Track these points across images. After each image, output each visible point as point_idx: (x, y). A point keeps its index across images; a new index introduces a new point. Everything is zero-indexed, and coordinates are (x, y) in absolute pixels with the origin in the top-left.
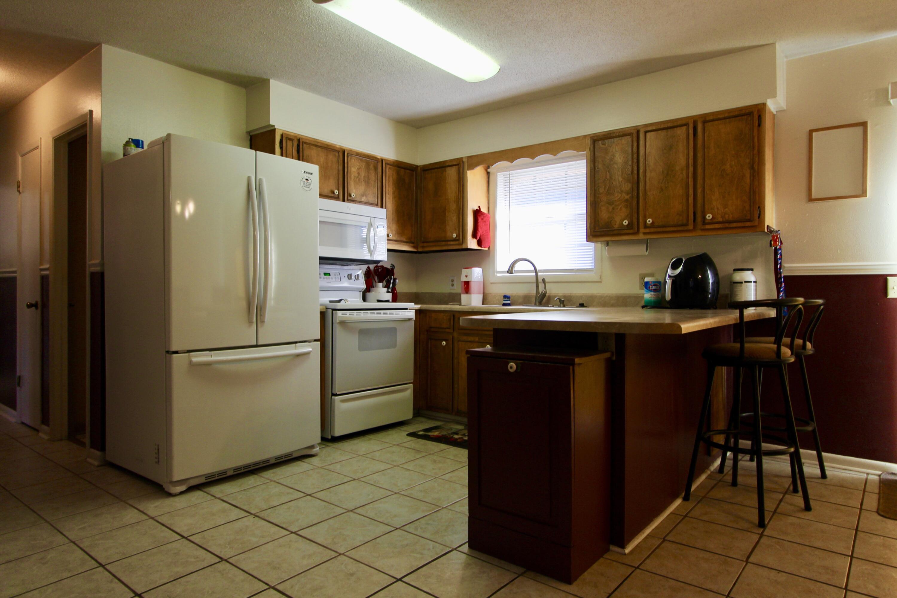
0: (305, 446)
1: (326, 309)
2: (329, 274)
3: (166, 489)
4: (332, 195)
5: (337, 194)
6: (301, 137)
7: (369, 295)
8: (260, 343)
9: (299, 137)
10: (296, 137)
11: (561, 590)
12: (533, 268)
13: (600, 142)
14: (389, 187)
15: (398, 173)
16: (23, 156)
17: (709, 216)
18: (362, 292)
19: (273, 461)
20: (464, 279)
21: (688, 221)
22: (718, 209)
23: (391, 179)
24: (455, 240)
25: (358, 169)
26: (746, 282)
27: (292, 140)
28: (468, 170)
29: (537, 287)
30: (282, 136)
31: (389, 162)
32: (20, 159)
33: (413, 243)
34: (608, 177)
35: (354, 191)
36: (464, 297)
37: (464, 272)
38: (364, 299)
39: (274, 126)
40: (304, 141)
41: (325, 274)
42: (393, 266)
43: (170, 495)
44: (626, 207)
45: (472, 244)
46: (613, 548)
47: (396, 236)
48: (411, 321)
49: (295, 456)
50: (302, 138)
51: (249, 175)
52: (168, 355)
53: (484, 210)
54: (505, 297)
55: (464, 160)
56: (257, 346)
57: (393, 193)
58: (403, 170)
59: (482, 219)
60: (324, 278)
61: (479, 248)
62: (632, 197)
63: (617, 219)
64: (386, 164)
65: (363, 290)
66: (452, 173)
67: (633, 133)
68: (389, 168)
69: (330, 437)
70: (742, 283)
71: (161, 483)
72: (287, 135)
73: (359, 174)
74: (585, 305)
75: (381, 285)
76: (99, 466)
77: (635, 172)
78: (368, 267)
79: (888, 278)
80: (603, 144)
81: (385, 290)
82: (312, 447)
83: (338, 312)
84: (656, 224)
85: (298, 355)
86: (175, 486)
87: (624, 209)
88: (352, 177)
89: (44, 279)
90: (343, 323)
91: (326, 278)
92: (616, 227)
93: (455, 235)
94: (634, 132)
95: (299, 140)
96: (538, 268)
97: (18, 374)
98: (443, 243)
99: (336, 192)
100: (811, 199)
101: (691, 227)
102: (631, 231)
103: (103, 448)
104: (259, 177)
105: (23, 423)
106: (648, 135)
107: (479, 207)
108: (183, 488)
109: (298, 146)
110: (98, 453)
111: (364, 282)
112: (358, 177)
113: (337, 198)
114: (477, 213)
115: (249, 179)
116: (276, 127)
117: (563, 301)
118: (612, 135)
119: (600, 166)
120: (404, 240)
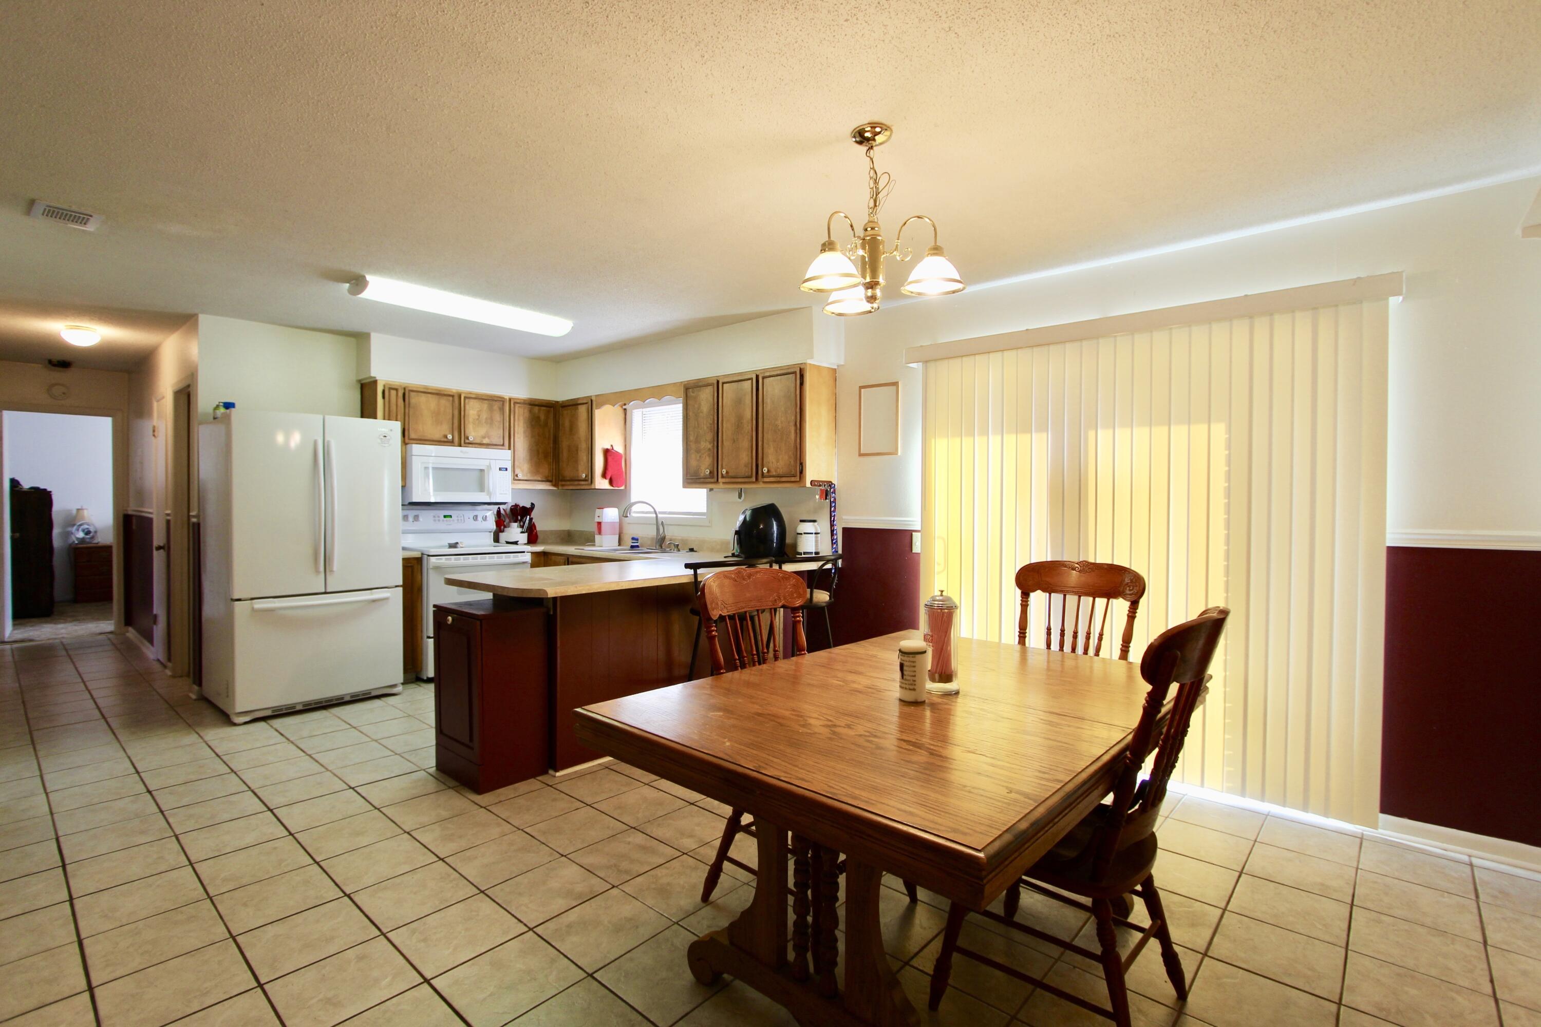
0: (387, 685)
1: (422, 554)
2: (451, 516)
3: (232, 720)
4: (446, 440)
5: (451, 437)
6: (407, 385)
7: (503, 537)
8: (328, 590)
9: (404, 386)
10: (401, 386)
11: (469, 799)
12: (653, 510)
13: (691, 390)
14: (518, 425)
15: (530, 411)
16: (158, 401)
17: (765, 470)
18: (492, 533)
19: (348, 698)
20: (597, 520)
21: (752, 474)
22: (772, 463)
23: (521, 418)
24: (585, 480)
25: (478, 411)
26: (804, 533)
27: (397, 390)
28: (596, 409)
29: (658, 529)
30: (384, 386)
31: (518, 401)
32: (155, 404)
33: (551, 481)
34: (696, 425)
35: (473, 433)
36: (597, 537)
37: (598, 512)
38: (496, 539)
39: (375, 377)
40: (411, 389)
41: (445, 516)
42: (533, 505)
43: (235, 725)
44: (709, 455)
45: (601, 483)
46: (551, 772)
47: (529, 475)
48: (526, 564)
49: (373, 694)
50: (408, 387)
51: (316, 438)
52: (232, 603)
53: (619, 449)
54: (633, 539)
55: (593, 398)
56: (326, 593)
57: (524, 432)
58: (537, 408)
59: (613, 459)
60: (443, 521)
61: (612, 488)
62: (713, 446)
63: (703, 468)
64: (515, 403)
65: (493, 531)
66: (582, 410)
67: (713, 384)
68: (519, 407)
69: (425, 678)
70: (801, 534)
71: (228, 712)
72: (390, 385)
73: (479, 416)
74: (695, 549)
75: (515, 525)
76: (195, 700)
77: (716, 422)
78: (499, 508)
79: (913, 533)
80: (693, 393)
81: (520, 530)
82: (394, 686)
83: (431, 558)
84: (730, 474)
85: (374, 601)
86: (239, 717)
87: (707, 458)
88: (471, 420)
89: (168, 522)
90: (437, 568)
91: (447, 520)
92: (702, 475)
93: (584, 476)
94: (715, 382)
95: (405, 389)
96: (657, 511)
97: (155, 612)
98: (576, 483)
99: (450, 437)
100: (861, 455)
101: (754, 479)
102: (712, 480)
103: (200, 683)
104: (327, 438)
105: (158, 660)
106: (724, 385)
107: (612, 446)
108: (247, 719)
109: (404, 395)
110: (196, 688)
111: (495, 523)
112: (478, 419)
113: (451, 443)
114: (607, 452)
115: (315, 443)
116: (377, 378)
117: (678, 545)
118: (700, 384)
119: (691, 414)
120: (540, 479)
